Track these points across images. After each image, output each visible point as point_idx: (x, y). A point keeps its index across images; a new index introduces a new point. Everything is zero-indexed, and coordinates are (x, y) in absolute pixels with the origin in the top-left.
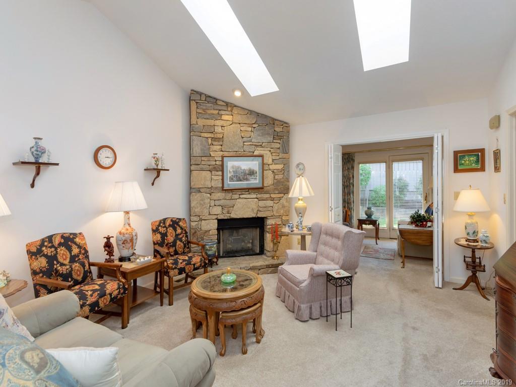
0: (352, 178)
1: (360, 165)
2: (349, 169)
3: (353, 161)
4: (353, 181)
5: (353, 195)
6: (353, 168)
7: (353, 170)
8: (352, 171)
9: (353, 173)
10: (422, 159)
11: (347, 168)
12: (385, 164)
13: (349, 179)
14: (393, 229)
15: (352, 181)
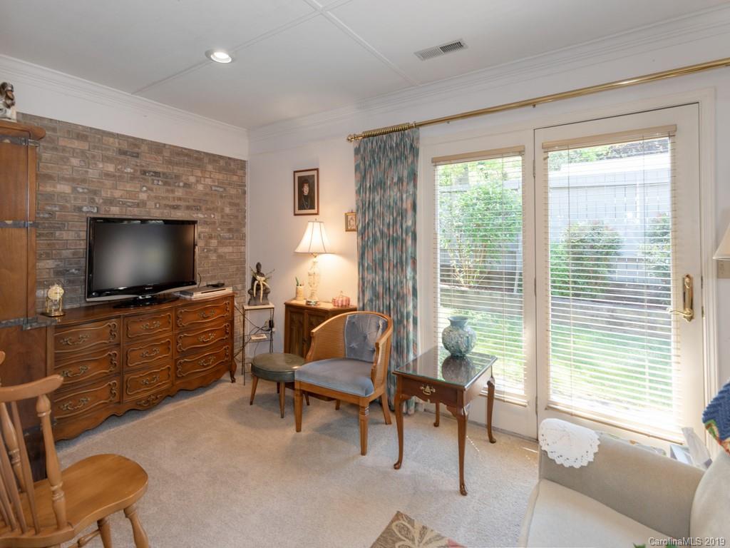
0: (410, 213)
1: (441, 169)
2: (400, 180)
3: (414, 151)
4: (414, 223)
5: (414, 270)
6: (413, 176)
7: (415, 186)
8: (411, 190)
9: (415, 195)
10: (671, 132)
11: (395, 180)
12: (520, 158)
13: (402, 214)
14: (548, 408)
15: (410, 223)
